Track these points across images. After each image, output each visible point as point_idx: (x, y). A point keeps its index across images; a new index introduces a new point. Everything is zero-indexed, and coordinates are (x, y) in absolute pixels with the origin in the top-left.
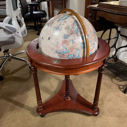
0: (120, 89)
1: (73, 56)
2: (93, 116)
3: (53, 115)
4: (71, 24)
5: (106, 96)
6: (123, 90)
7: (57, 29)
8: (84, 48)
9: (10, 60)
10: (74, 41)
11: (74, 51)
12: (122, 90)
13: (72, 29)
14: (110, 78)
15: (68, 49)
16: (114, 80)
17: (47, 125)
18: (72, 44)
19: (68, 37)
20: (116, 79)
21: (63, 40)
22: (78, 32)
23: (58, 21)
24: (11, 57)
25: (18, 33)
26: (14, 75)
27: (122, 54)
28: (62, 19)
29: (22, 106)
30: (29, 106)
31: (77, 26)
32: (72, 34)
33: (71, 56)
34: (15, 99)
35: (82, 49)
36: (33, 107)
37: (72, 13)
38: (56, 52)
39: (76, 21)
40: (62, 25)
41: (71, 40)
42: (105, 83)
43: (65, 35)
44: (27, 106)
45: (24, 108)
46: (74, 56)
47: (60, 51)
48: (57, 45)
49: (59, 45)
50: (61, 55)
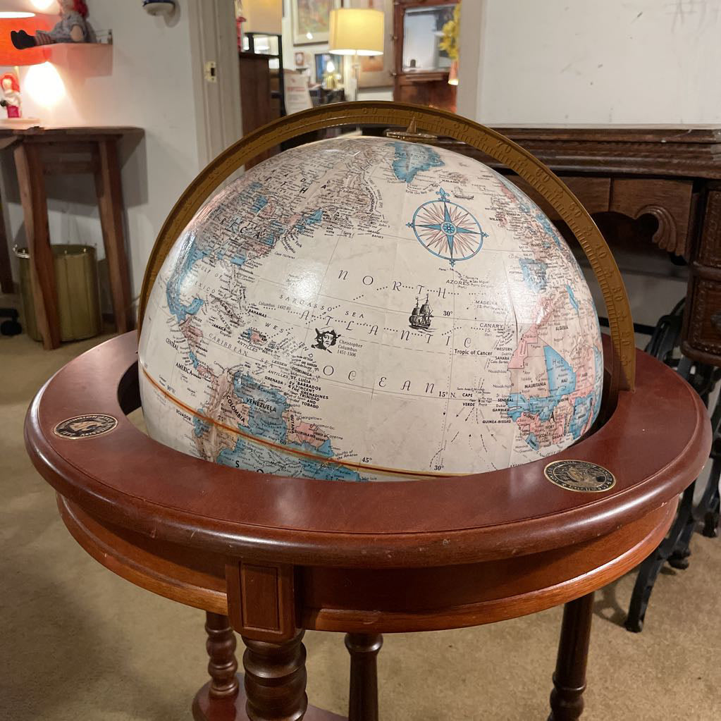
15: (568, 359)
19: (543, 277)
32: (546, 251)
38: (509, 407)
43: (522, 263)
47: (530, 393)
48: (505, 352)
49: (519, 350)
50: (540, 426)
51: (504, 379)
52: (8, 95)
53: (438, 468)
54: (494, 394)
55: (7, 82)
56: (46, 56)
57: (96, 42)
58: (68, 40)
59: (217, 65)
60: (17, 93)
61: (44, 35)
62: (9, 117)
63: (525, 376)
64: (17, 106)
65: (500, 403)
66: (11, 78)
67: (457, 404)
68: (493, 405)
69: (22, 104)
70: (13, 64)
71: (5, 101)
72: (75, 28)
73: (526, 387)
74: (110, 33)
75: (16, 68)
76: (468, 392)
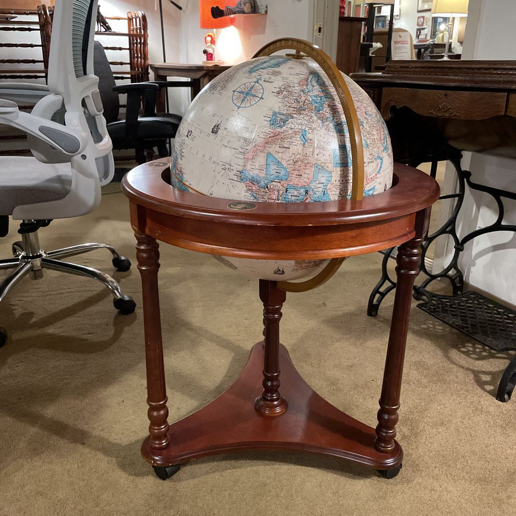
0: (481, 384)
1: (302, 191)
2: (375, 478)
3: (208, 473)
4: (296, 81)
5: (426, 410)
6: (492, 388)
7: (247, 94)
8: (344, 164)
9: (36, 274)
10: (309, 136)
11: (309, 173)
12: (489, 388)
13: (300, 96)
14: (440, 347)
15: (284, 163)
16: (454, 353)
17: (186, 507)
18: (300, 148)
19: (285, 122)
20: (463, 352)
21: (268, 130)
22: (322, 105)
23: (251, 72)
24: (44, 260)
25: (84, 157)
26: (51, 330)
27: (481, 263)
28: (265, 65)
29: (80, 437)
30: (111, 439)
31: (317, 87)
32: (300, 111)
33: (296, 193)
34: (51, 411)
35: (339, 169)
36: (125, 442)
37: (298, 52)
38: (241, 176)
39: (313, 73)
40: (264, 84)
41: (296, 133)
42: (419, 365)
43: (275, 114)
44: (101, 439)
45: (90, 446)
46: (306, 192)
47: (253, 172)
48: (244, 150)
49: (252, 151)
50: (258, 190)
51: (241, 162)
52: (207, 47)
53: (211, 194)
54: (235, 167)
55: (209, 39)
56: (232, 22)
57: (259, 13)
58: (243, 12)
59: (323, 25)
60: (213, 45)
61: (229, 9)
62: (207, 60)
63: (251, 163)
64: (212, 53)
65: (237, 172)
66: (211, 36)
67: (219, 168)
68: (234, 172)
69: (215, 53)
70: (213, 27)
71: (206, 50)
72: (247, 4)
73: (252, 168)
74: (267, 7)
75: (215, 30)
76: (225, 164)
